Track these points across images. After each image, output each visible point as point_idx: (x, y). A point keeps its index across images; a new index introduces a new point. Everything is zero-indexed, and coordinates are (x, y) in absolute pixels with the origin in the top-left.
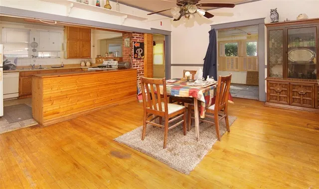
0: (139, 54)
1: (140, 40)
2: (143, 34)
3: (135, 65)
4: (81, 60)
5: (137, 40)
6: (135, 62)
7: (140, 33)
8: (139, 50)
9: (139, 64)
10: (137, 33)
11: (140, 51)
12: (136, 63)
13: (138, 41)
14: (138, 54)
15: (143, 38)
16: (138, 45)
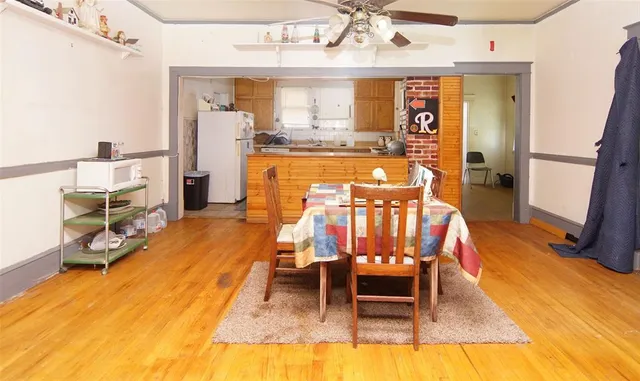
0: (424, 124)
1: (426, 93)
2: (436, 78)
3: (414, 149)
4: (379, 134)
5: (418, 93)
6: (412, 142)
7: (429, 78)
8: (422, 115)
9: (424, 147)
10: (418, 78)
11: (427, 118)
12: (414, 145)
13: (422, 96)
14: (419, 125)
15: (437, 88)
16: (422, 104)
